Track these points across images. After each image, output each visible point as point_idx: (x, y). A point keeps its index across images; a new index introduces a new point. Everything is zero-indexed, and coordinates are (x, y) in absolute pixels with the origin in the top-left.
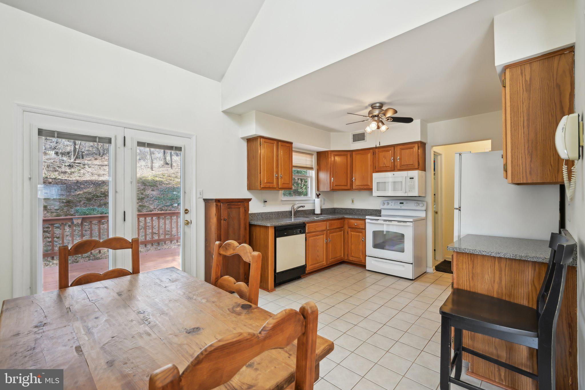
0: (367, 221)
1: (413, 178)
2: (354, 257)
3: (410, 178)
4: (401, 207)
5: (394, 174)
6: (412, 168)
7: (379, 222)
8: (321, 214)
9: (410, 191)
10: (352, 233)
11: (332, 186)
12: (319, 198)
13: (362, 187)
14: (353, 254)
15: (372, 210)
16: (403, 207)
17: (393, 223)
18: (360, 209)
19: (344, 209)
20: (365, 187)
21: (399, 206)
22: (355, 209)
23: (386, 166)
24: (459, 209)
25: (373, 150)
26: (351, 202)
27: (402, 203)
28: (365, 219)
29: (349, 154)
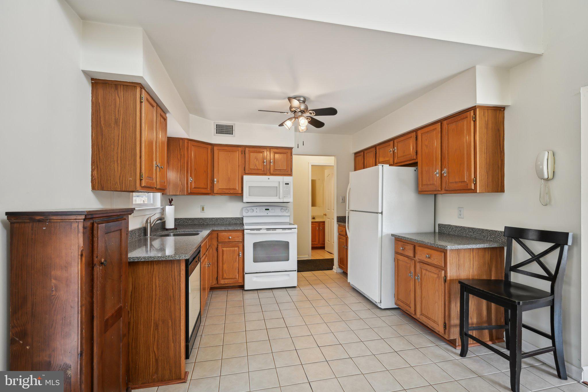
0: (246, 231)
1: (288, 184)
2: (228, 279)
3: (286, 184)
4: (267, 214)
5: (269, 179)
6: (285, 174)
7: (261, 231)
8: (175, 229)
9: (285, 197)
10: (225, 249)
11: (190, 188)
12: (172, 205)
13: (227, 191)
14: (225, 276)
15: (230, 218)
16: (270, 213)
17: (278, 231)
18: (214, 218)
19: (190, 219)
20: (232, 192)
21: (265, 213)
22: (208, 218)
23: (258, 168)
24: (382, 213)
25: (243, 149)
26: (199, 209)
27: (268, 209)
28: (243, 230)
29: (210, 147)
